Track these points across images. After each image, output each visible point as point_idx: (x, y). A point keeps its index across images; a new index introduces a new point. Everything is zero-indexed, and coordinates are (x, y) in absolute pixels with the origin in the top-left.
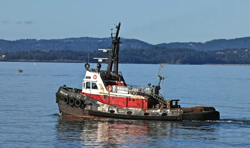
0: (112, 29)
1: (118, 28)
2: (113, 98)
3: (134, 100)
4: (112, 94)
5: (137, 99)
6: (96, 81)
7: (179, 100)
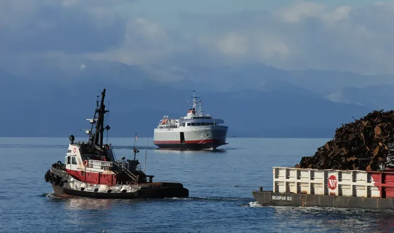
0: (98, 96)
1: (103, 94)
2: (89, 173)
3: (105, 175)
4: (88, 170)
5: (107, 175)
6: (75, 155)
7: (153, 176)
